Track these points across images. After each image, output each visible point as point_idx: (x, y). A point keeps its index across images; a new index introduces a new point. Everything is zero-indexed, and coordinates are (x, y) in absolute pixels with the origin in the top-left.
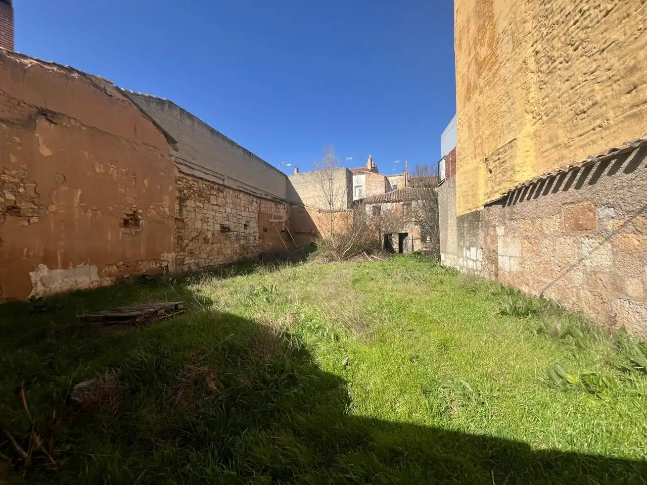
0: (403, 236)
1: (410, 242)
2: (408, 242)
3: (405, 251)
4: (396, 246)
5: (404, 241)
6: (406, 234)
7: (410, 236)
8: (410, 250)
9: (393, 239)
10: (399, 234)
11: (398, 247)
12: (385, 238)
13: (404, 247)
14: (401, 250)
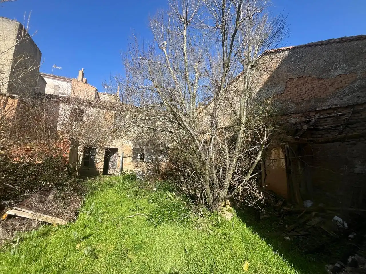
0: (110, 152)
1: (120, 159)
2: (117, 159)
3: (111, 171)
4: (100, 165)
5: (112, 157)
6: (115, 150)
7: (120, 152)
8: (119, 170)
9: (97, 156)
10: (107, 149)
11: (102, 167)
12: (84, 154)
13: (110, 166)
14: (106, 171)
